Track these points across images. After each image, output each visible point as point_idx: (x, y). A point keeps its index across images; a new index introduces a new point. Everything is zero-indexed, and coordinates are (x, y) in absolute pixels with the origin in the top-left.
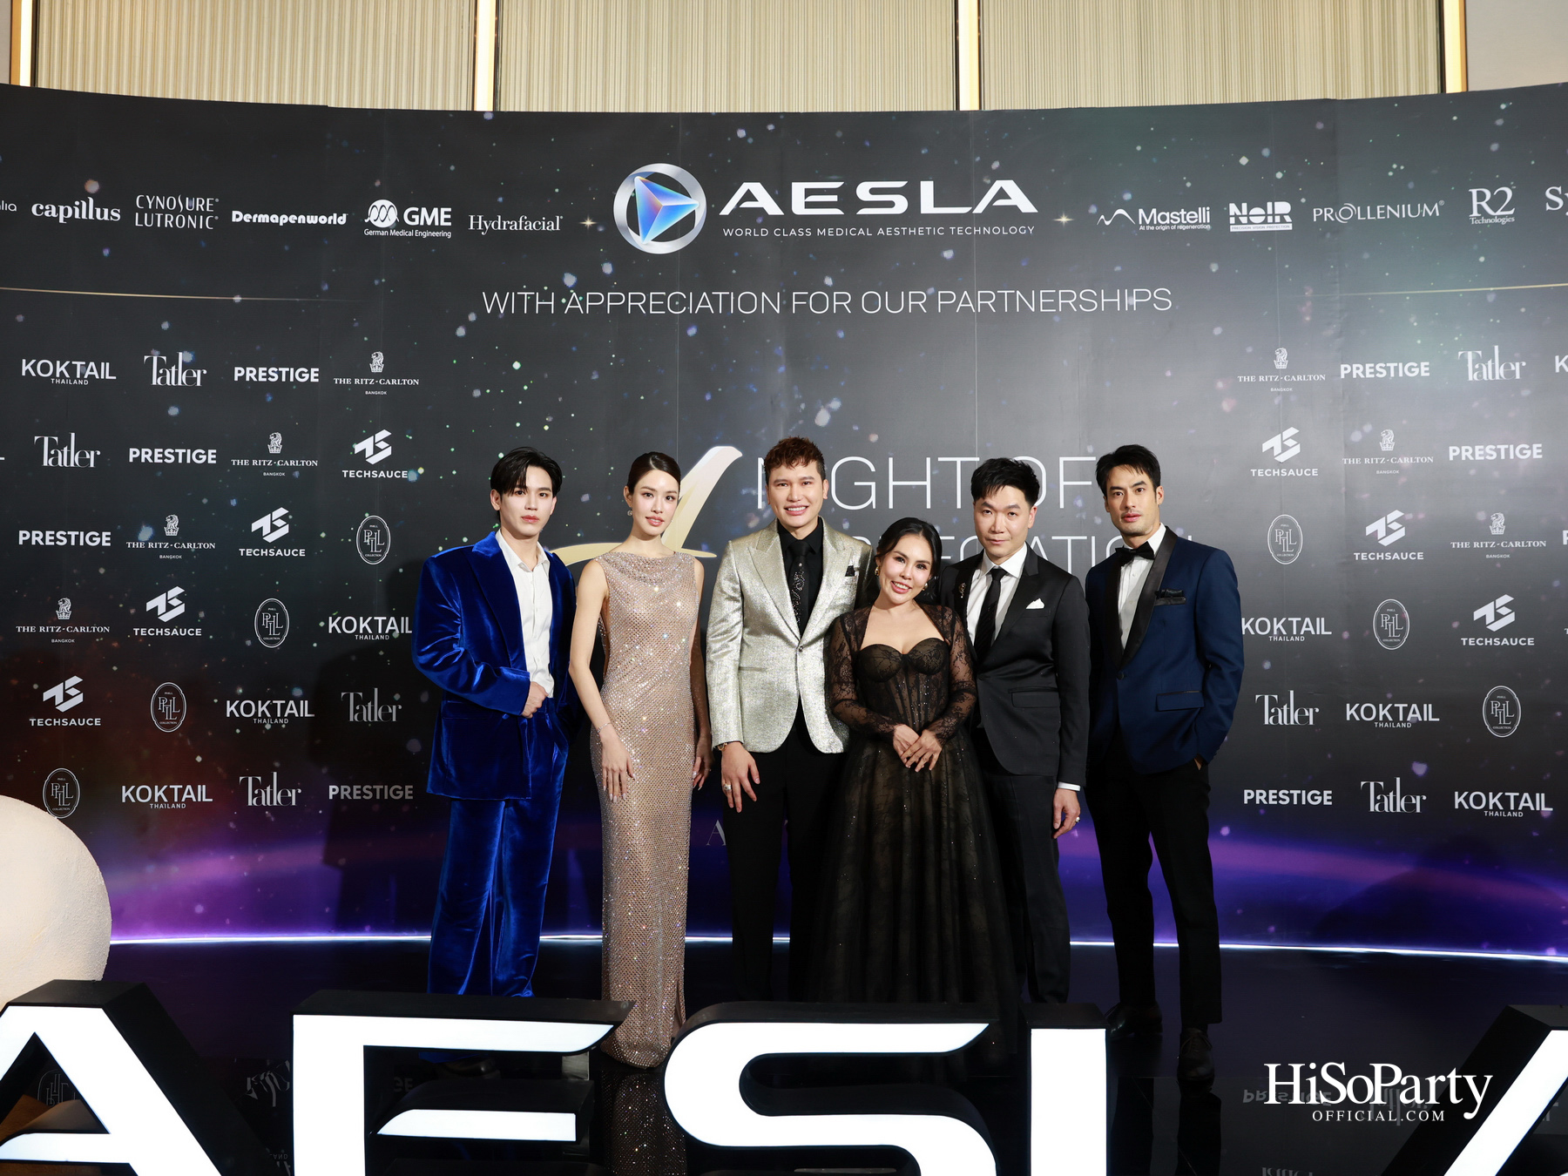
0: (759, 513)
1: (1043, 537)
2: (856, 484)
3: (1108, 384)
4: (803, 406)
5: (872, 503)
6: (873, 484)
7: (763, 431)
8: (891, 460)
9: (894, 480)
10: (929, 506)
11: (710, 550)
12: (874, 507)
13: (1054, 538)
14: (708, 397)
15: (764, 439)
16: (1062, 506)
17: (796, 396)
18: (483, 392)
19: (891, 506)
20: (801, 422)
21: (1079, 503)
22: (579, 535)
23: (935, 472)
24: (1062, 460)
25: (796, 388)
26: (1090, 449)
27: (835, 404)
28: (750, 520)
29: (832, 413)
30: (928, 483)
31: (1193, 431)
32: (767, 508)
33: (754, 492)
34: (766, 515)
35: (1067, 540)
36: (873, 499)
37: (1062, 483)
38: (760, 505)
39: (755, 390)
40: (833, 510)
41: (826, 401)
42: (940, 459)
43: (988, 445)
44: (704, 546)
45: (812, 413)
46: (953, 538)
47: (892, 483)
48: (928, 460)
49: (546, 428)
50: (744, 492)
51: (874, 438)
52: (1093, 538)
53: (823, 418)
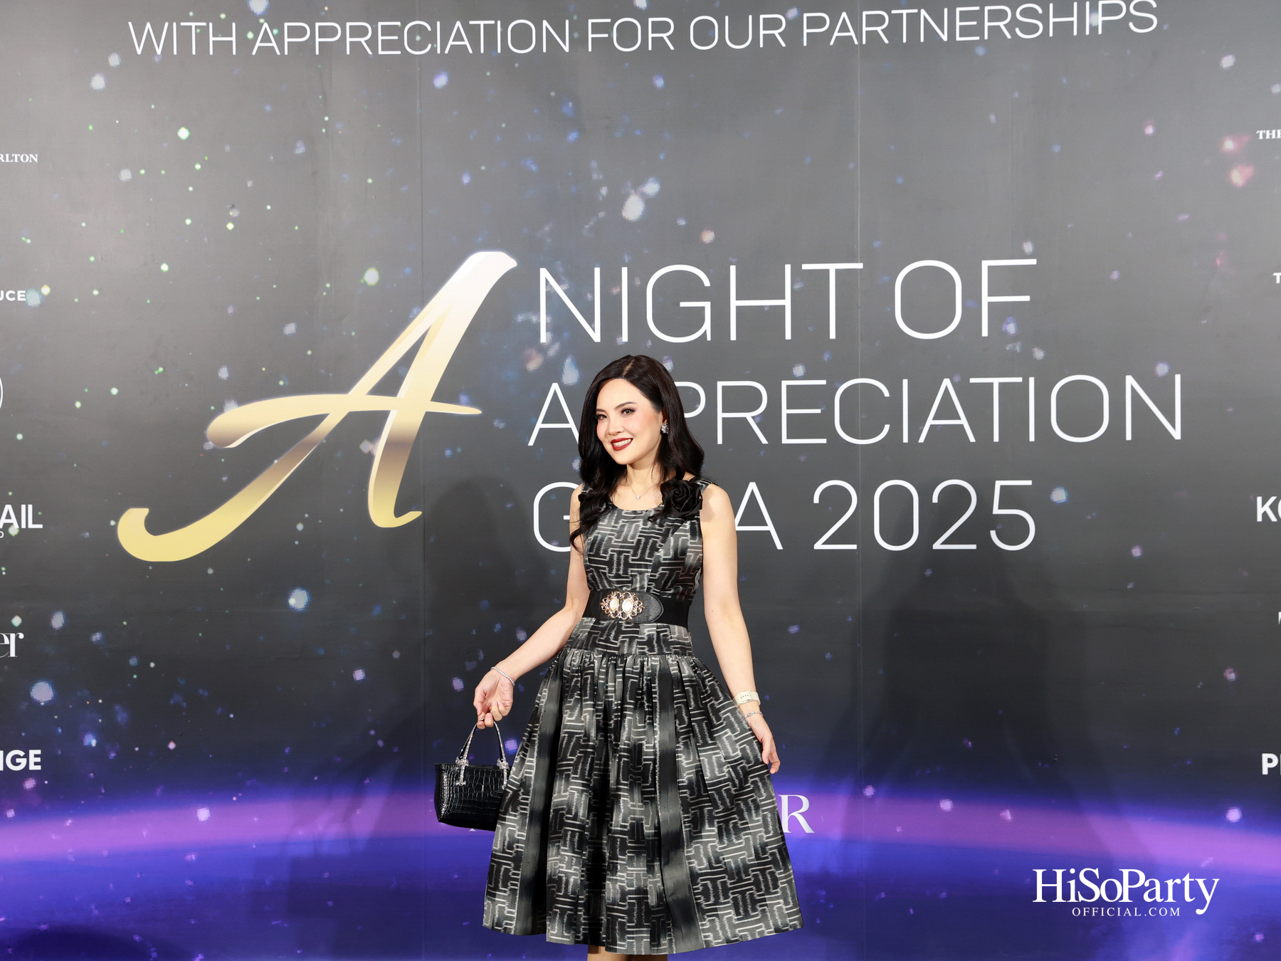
0: (542, 349)
1: (957, 379)
2: (683, 304)
3: (1056, 149)
4: (604, 191)
5: (705, 332)
6: (707, 305)
7: (547, 229)
8: (733, 269)
9: (737, 299)
10: (788, 336)
11: (472, 403)
12: (709, 338)
13: (973, 380)
14: (466, 179)
15: (549, 240)
16: (985, 333)
17: (595, 176)
18: (135, 173)
19: (733, 337)
20: (601, 214)
21: (1011, 328)
22: (281, 383)
23: (797, 286)
24: (986, 264)
25: (594, 164)
26: (1028, 247)
27: (652, 188)
28: (528, 359)
29: (648, 201)
30: (787, 302)
31: (1184, 217)
32: (553, 341)
33: (534, 319)
34: (552, 352)
35: (992, 384)
36: (707, 326)
37: (986, 299)
38: (544, 337)
39: (534, 168)
40: (649, 343)
41: (638, 183)
42: (805, 267)
43: (877, 244)
44: (463, 398)
45: (618, 201)
46: (823, 382)
47: (734, 303)
48: (788, 268)
49: (230, 226)
50: (520, 318)
51: (708, 237)
52: (1032, 380)
53: (634, 209)
